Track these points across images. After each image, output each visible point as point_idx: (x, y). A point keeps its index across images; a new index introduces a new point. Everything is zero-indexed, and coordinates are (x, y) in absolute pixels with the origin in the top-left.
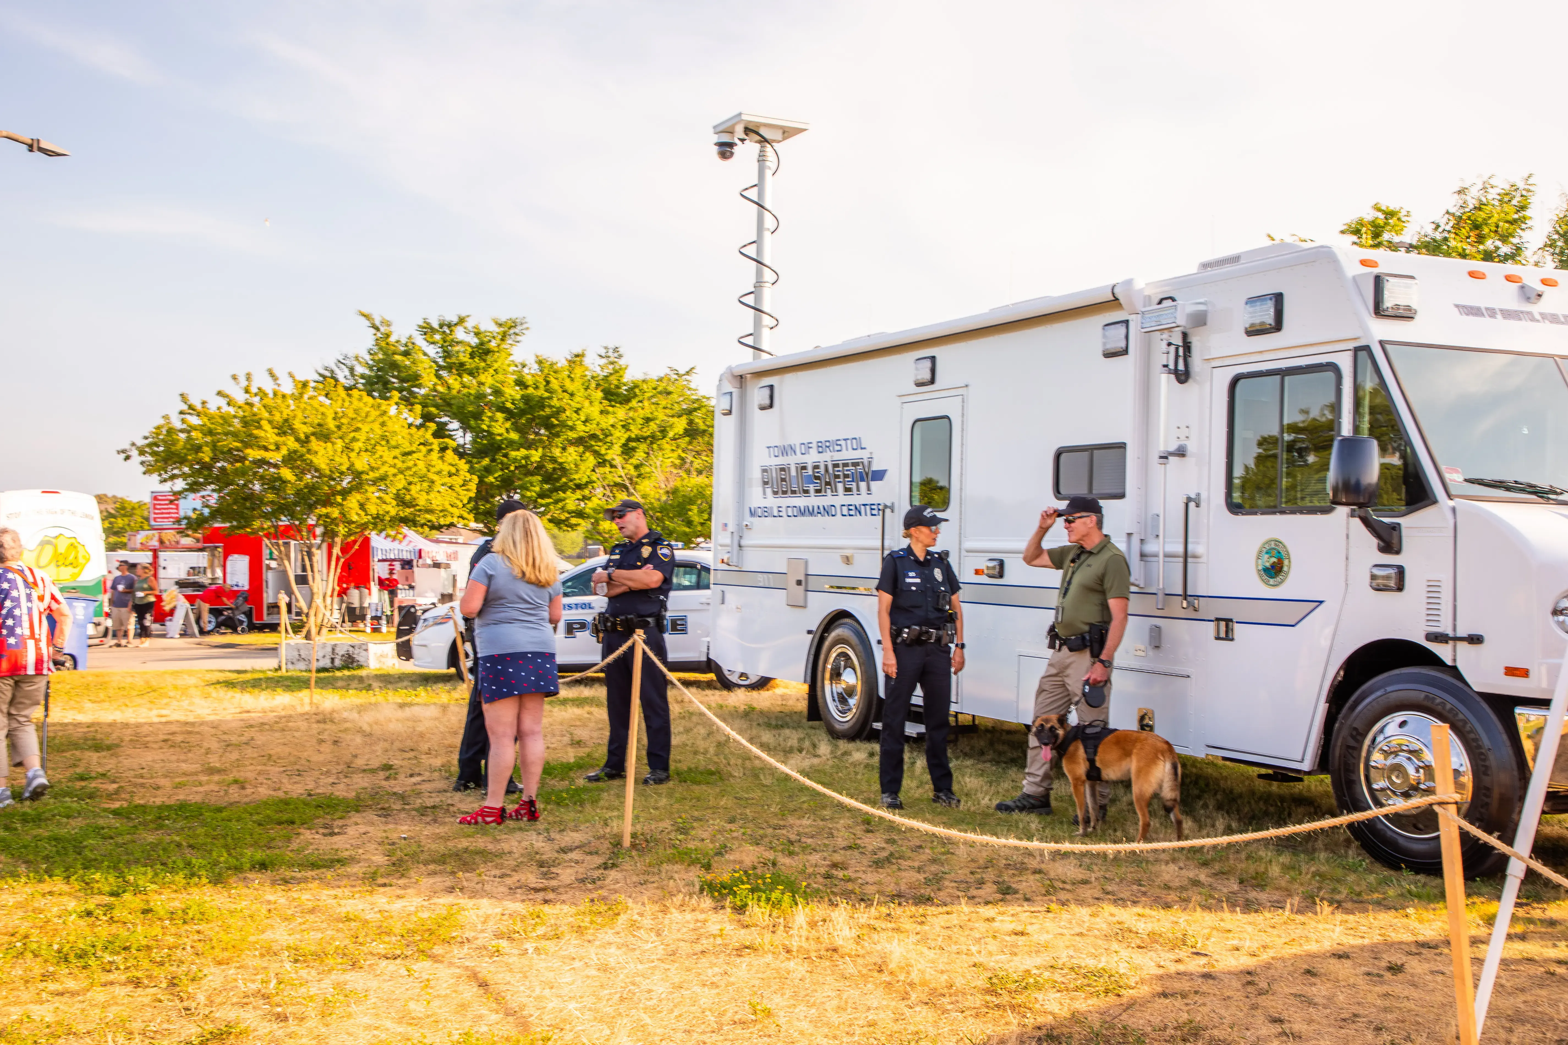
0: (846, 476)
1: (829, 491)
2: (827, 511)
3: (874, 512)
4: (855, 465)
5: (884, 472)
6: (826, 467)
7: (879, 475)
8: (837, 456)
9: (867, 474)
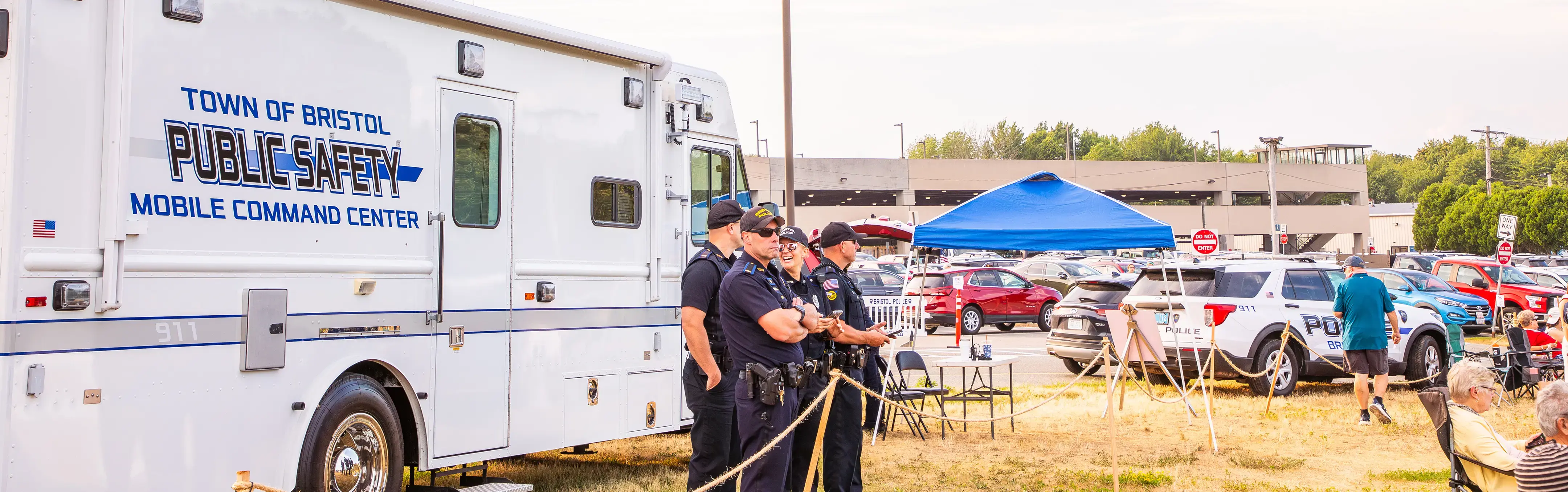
0: (356, 167)
1: (327, 185)
2: (324, 215)
3: (402, 222)
4: (374, 153)
5: (420, 170)
6: (321, 148)
7: (412, 174)
8: (341, 135)
9: (392, 171)
